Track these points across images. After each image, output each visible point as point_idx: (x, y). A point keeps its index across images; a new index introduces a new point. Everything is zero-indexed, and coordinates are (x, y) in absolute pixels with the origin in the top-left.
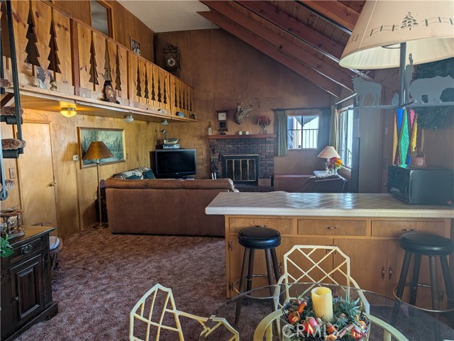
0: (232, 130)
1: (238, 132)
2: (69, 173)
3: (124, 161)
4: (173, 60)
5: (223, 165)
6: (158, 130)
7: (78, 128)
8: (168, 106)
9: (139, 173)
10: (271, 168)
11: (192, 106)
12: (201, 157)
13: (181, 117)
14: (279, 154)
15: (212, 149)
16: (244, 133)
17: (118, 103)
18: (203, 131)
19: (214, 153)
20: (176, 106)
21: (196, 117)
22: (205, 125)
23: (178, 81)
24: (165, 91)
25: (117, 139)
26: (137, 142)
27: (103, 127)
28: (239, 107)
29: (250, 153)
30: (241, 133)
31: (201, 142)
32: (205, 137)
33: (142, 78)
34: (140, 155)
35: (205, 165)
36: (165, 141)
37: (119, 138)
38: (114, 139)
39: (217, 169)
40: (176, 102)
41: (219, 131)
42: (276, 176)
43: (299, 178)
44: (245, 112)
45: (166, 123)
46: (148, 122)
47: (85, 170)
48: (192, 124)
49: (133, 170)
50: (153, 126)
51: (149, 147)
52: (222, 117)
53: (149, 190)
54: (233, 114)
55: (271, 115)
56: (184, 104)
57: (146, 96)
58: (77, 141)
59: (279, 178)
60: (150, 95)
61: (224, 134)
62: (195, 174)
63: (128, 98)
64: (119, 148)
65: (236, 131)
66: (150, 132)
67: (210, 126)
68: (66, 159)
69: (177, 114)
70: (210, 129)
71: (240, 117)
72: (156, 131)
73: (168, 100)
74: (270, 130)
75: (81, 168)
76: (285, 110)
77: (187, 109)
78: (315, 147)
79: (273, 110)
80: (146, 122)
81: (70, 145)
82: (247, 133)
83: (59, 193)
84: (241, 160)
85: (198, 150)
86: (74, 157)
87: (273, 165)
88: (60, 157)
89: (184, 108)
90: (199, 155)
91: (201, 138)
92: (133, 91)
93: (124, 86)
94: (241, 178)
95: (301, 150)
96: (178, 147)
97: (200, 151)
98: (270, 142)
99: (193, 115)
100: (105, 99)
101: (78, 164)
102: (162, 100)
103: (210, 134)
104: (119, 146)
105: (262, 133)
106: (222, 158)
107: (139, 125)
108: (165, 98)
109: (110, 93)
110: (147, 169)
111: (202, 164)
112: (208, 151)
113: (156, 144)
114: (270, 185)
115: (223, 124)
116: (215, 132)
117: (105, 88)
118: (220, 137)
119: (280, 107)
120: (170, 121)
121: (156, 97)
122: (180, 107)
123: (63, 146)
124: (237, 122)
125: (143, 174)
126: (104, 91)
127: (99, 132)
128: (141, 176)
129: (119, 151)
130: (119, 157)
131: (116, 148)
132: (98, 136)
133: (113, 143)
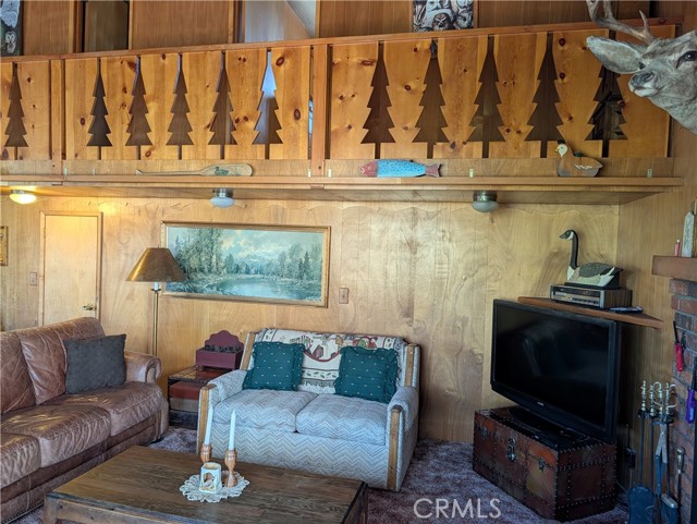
9: (330, 345)
25: (295, 250)
37: (307, 249)
38: (285, 249)
64: (304, 270)
70: (688, 220)
103: (685, 248)
104: (304, 266)
123: (123, 252)
127: (225, 231)
128: (333, 355)
129: (301, 277)
130: (298, 292)
131: (286, 271)
132: (220, 239)
133: (276, 257)
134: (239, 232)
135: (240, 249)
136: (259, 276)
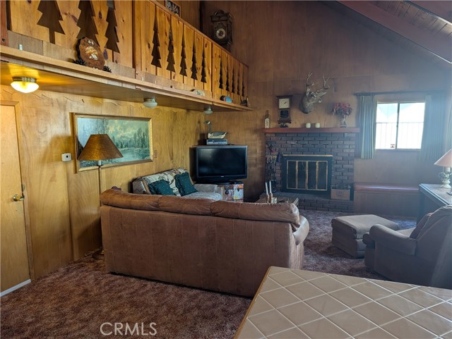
0: (296, 121)
1: (305, 125)
2: (53, 179)
3: (150, 161)
4: (223, 30)
5: (283, 168)
6: (203, 121)
7: (72, 115)
8: (207, 86)
9: (169, 177)
10: (350, 174)
11: (245, 89)
12: (254, 156)
13: (228, 102)
14: (363, 156)
15: (268, 146)
16: (313, 125)
17: (106, 69)
18: (258, 122)
19: (271, 151)
20: (221, 87)
21: (249, 104)
22: (261, 114)
23: (226, 54)
24: (203, 64)
25: (139, 132)
26: (172, 135)
27: (117, 115)
28: (308, 90)
29: (320, 152)
30: (309, 126)
31: (254, 137)
32: (261, 131)
33: (163, 40)
34: (175, 153)
35: (260, 166)
36: (209, 135)
37: (143, 130)
38: (136, 131)
39: (274, 173)
40: (221, 81)
41: (279, 122)
42: (358, 187)
43: (392, 191)
44: (317, 97)
45: (209, 111)
46: (188, 110)
47: (83, 174)
48: (245, 113)
49: (161, 173)
50: (195, 116)
51: (188, 142)
52: (284, 104)
53: (160, 213)
54: (299, 100)
55: (352, 101)
56: (233, 86)
57: (171, 68)
58: (69, 133)
59: (362, 190)
60: (177, 67)
61: (286, 126)
62: (245, 177)
63: (134, 66)
64: (143, 143)
65: (303, 122)
66: (191, 123)
67: (267, 116)
68: (48, 159)
69: (222, 98)
70: (267, 120)
71: (309, 104)
72: (199, 122)
73: (208, 78)
74: (350, 122)
75: (76, 172)
76: (374, 94)
77: (238, 93)
78: (419, 147)
79: (356, 94)
80: (184, 111)
81: (57, 139)
82: (318, 126)
83: (31, 210)
84: (307, 162)
85: (251, 146)
86: (64, 156)
87: (352, 170)
88: (36, 156)
89: (233, 91)
90: (251, 153)
91: (255, 131)
92: (144, 57)
93: (124, 45)
94: (307, 186)
95: (396, 152)
96: (226, 143)
97: (253, 148)
98: (349, 139)
99: (246, 102)
100: (79, 61)
101: (71, 166)
102: (199, 76)
103: (267, 126)
104: (143, 140)
105: (339, 126)
106: (281, 158)
107: (175, 114)
108: (203, 74)
109: (90, 51)
110: (182, 171)
111: (255, 166)
112: (264, 149)
113: (199, 138)
114: (348, 198)
115: (285, 114)
116: (274, 124)
117: (79, 42)
118: (281, 130)
119: (367, 91)
120: (215, 109)
121: (189, 72)
122: (227, 89)
123: (43, 140)
124: (304, 111)
125: (175, 177)
126: (77, 47)
127: (110, 121)
128: (172, 181)
129: (142, 147)
130: (142, 155)
131: (137, 144)
132: (108, 126)
133: (133, 136)
134: (116, 121)
135: (117, 133)
136: (127, 148)
